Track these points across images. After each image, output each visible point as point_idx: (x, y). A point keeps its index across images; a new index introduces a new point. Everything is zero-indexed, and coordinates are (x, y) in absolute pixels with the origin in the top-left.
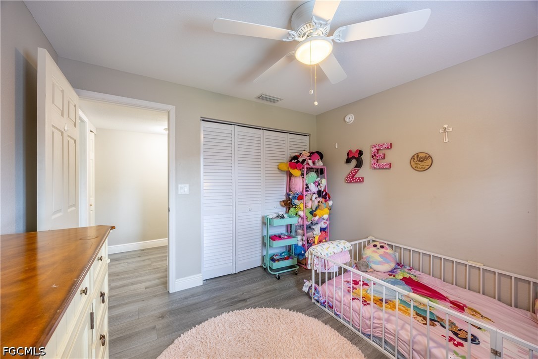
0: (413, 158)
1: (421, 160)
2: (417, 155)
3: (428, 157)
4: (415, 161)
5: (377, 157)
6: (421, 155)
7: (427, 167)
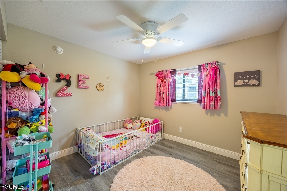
0: (98, 85)
1: (101, 86)
2: (99, 84)
3: (103, 86)
4: (99, 86)
5: (82, 82)
6: (100, 84)
7: (102, 90)
